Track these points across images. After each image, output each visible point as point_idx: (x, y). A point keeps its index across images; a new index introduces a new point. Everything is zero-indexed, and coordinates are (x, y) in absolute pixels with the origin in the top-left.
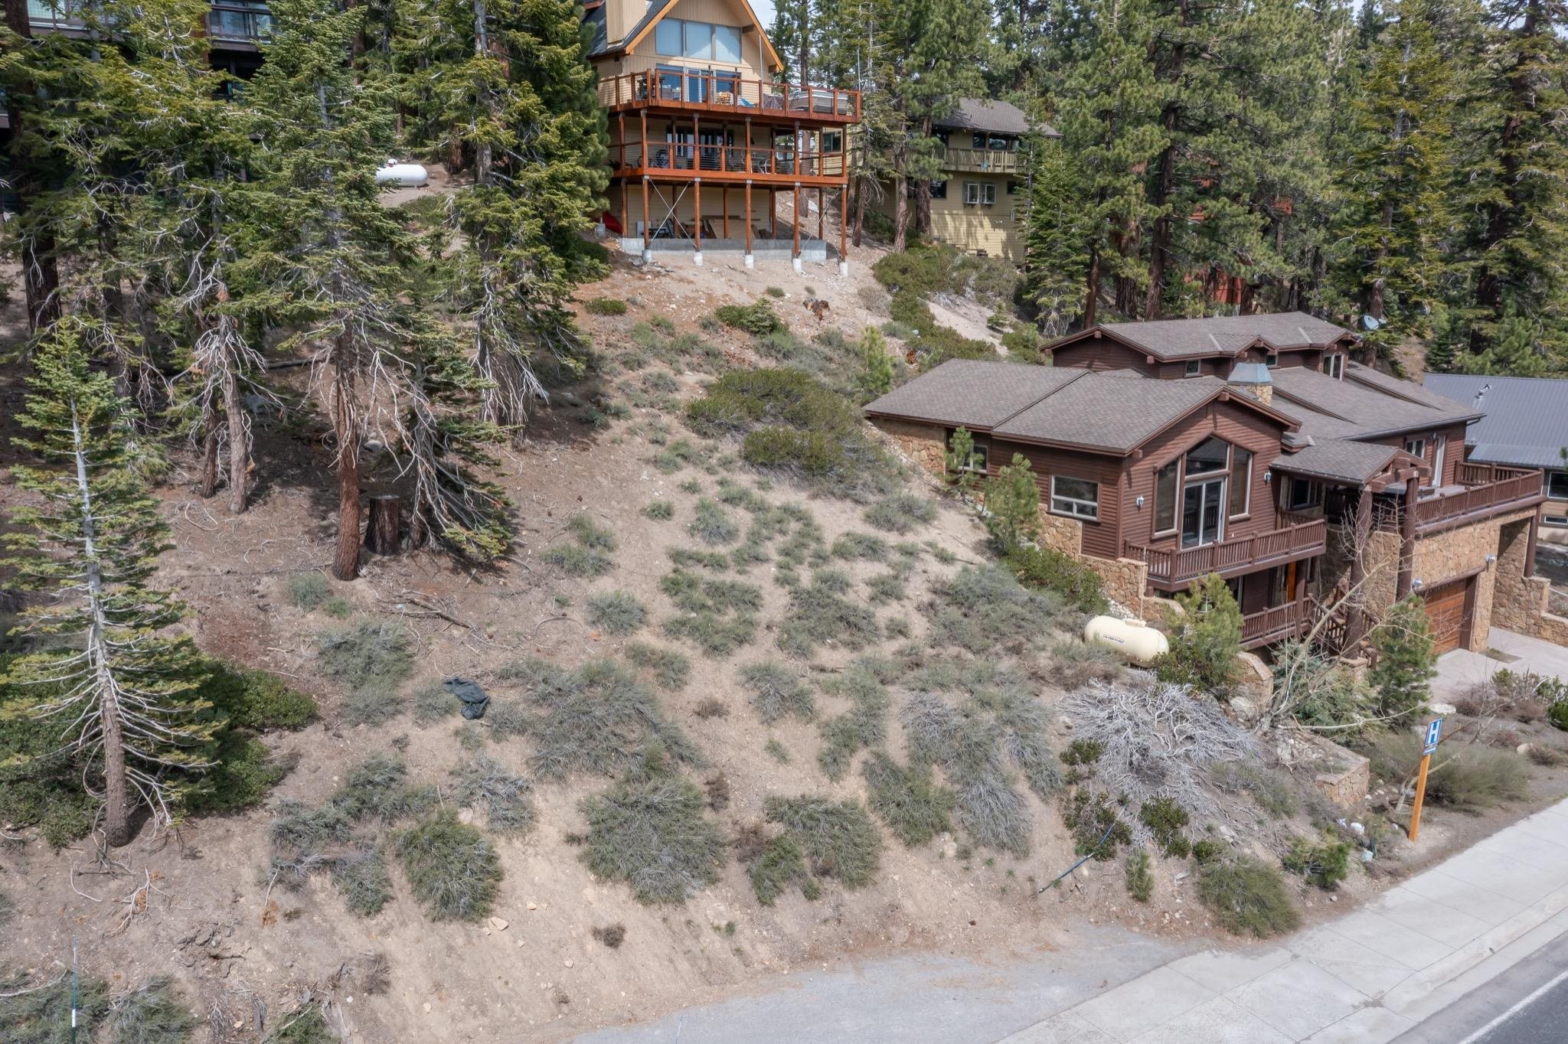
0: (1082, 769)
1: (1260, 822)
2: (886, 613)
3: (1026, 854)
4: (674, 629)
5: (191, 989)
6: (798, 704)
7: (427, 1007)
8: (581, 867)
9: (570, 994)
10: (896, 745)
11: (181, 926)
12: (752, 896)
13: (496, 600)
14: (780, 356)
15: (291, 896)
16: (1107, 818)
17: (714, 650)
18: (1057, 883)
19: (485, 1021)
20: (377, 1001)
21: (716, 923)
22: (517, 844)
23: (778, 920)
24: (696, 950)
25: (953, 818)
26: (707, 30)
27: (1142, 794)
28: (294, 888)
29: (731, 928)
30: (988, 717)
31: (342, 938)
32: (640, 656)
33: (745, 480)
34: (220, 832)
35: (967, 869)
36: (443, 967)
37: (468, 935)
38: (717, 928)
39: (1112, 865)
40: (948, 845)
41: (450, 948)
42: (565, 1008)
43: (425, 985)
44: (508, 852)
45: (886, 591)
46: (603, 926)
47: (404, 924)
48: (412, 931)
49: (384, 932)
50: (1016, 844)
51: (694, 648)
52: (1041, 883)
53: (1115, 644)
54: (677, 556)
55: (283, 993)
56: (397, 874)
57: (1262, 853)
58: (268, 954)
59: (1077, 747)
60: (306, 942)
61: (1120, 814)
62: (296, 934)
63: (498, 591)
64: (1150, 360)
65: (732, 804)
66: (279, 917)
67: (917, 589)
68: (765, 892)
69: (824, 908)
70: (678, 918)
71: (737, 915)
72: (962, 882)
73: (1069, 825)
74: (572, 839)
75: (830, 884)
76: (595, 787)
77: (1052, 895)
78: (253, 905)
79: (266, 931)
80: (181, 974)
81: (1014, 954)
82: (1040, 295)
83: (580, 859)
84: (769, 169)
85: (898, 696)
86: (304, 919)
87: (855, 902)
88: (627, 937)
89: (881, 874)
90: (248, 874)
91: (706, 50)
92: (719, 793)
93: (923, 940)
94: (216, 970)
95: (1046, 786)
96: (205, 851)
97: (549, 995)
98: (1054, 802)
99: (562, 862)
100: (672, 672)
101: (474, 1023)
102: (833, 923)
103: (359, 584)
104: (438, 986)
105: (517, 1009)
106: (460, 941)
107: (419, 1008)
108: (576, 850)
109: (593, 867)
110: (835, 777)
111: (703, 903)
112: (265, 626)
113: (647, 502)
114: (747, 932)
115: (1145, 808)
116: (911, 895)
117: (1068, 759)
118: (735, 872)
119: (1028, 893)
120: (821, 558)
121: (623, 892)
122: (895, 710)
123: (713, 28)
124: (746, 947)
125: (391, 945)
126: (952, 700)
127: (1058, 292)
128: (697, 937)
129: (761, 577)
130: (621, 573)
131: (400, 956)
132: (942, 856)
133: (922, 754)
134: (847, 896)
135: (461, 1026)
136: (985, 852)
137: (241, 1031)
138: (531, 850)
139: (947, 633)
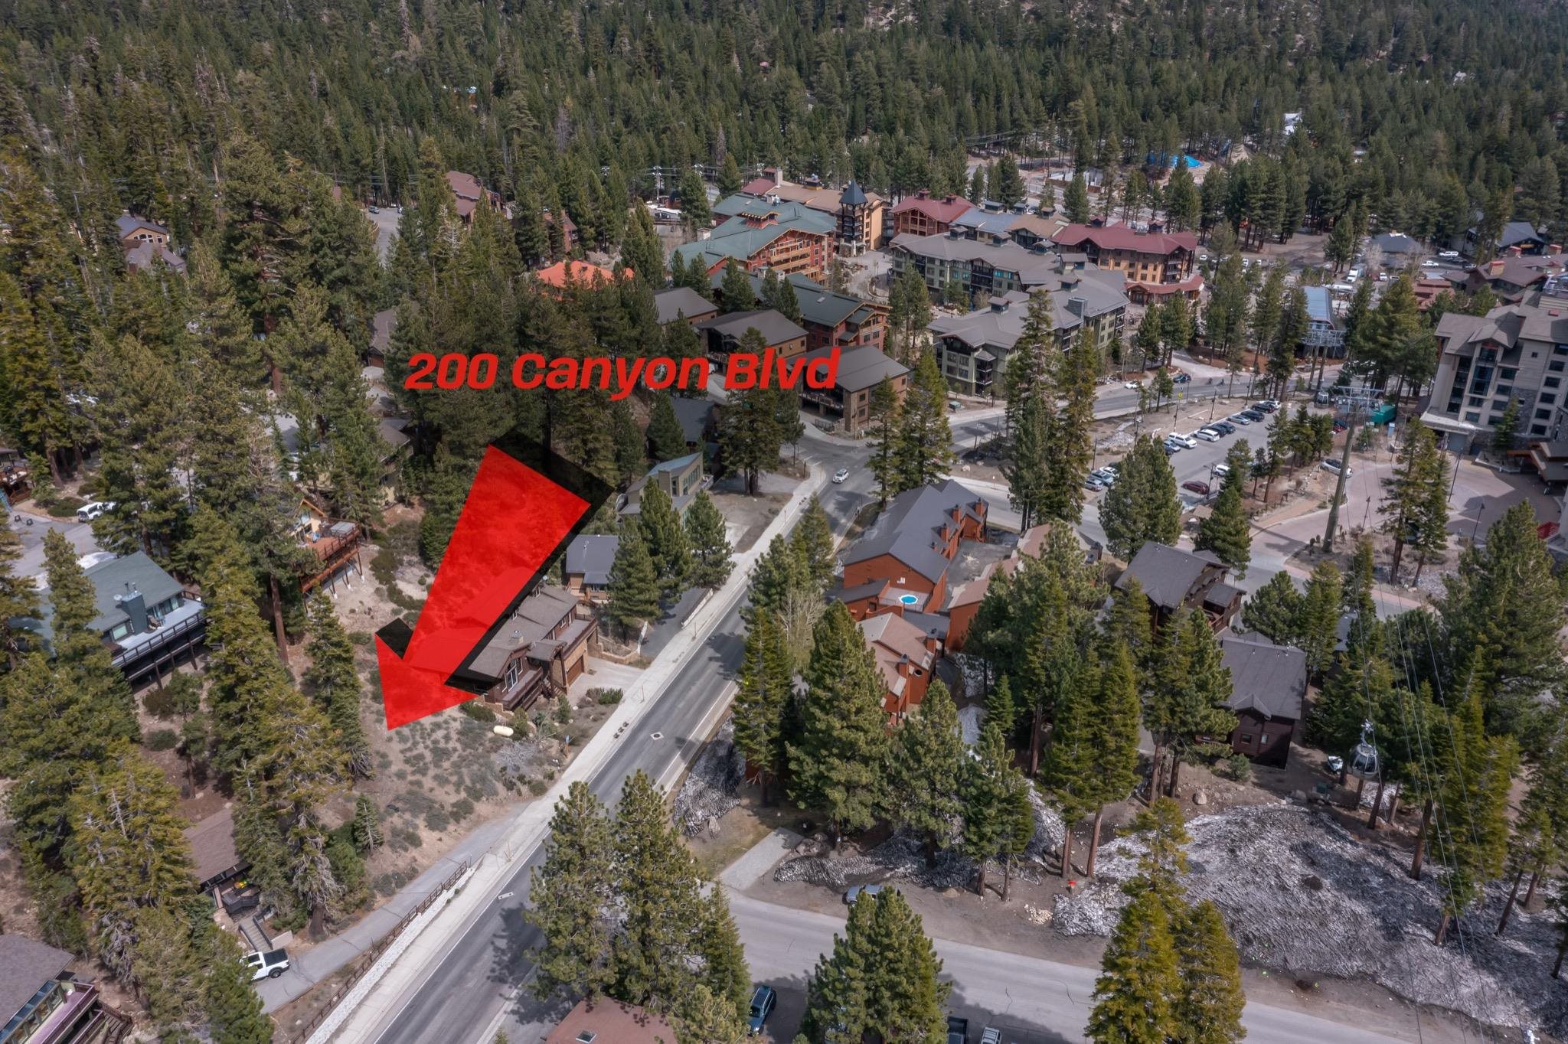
0: (505, 772)
1: (539, 770)
2: (451, 745)
3: (498, 795)
4: (413, 773)
6: (447, 781)
8: (430, 830)
10: (468, 782)
12: (456, 823)
13: (379, 783)
16: (511, 781)
17: (424, 775)
18: (505, 798)
23: (462, 825)
24: (453, 836)
25: (483, 793)
27: (516, 775)
29: (456, 830)
30: (483, 767)
32: (412, 783)
35: (489, 802)
38: (454, 831)
39: (514, 791)
40: (484, 798)
44: (418, 833)
45: (447, 738)
50: (496, 793)
51: (419, 776)
52: (502, 799)
53: (501, 734)
54: (402, 752)
57: (540, 777)
59: (502, 767)
61: (513, 780)
63: (377, 780)
65: (445, 808)
67: (454, 736)
68: (458, 821)
69: (468, 820)
70: (448, 832)
71: (456, 827)
72: (489, 805)
73: (504, 786)
74: (426, 826)
75: (467, 815)
76: (423, 815)
77: (505, 801)
81: (502, 815)
85: (464, 770)
87: (472, 816)
89: (475, 809)
92: (442, 807)
93: (486, 819)
95: (498, 779)
98: (500, 782)
99: (426, 831)
100: (419, 783)
102: (471, 822)
108: (427, 828)
110: (460, 794)
111: (450, 827)
113: (384, 737)
114: (459, 829)
115: (517, 777)
116: (481, 811)
117: (501, 771)
118: (452, 820)
119: (501, 802)
120: (429, 735)
124: (460, 832)
126: (475, 767)
128: (452, 834)
129: (420, 749)
130: (395, 763)
132: (484, 801)
133: (473, 782)
136: (491, 797)
138: (421, 831)
139: (466, 746)
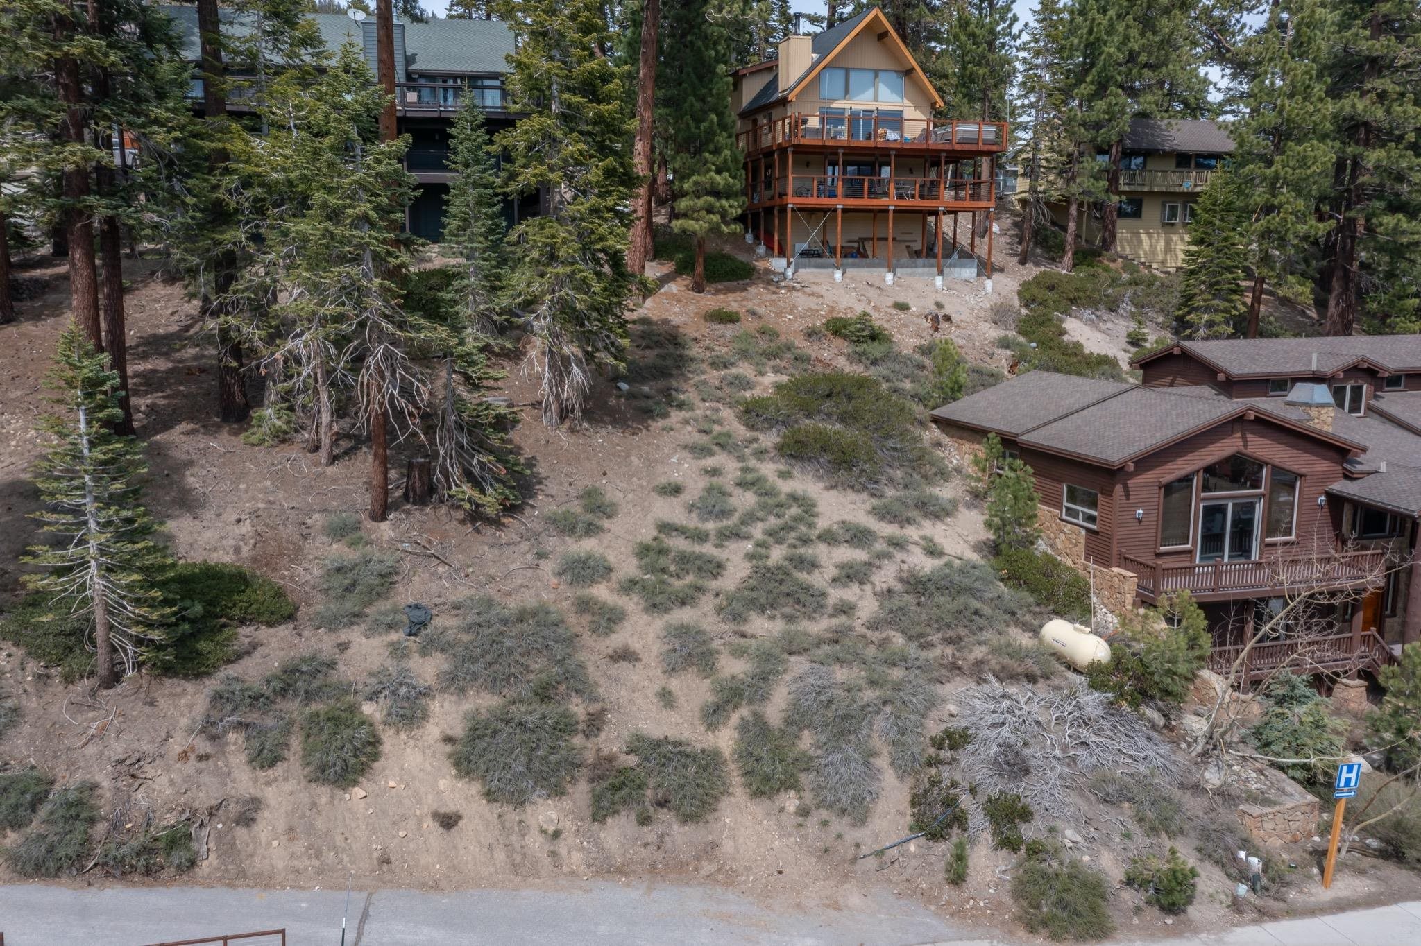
0: (946, 754)
1: (1127, 836)
2: (841, 594)
3: (863, 822)
5: (108, 795)
6: (703, 661)
7: (275, 843)
8: (447, 763)
9: (393, 858)
10: (775, 710)
11: (120, 750)
12: (587, 812)
13: (486, 548)
14: (868, 363)
15: (208, 744)
16: (950, 802)
17: (654, 607)
18: (880, 853)
19: (316, 863)
20: (241, 832)
21: (545, 827)
22: (403, 736)
23: (602, 835)
24: (517, 846)
25: (806, 779)
26: (871, 75)
27: (993, 787)
28: (213, 738)
29: (557, 834)
30: (870, 695)
31: (234, 781)
32: (584, 606)
33: (768, 469)
34: (178, 690)
35: (800, 825)
36: (303, 817)
37: (332, 797)
38: (543, 832)
39: (942, 847)
40: (790, 801)
41: (314, 805)
42: (385, 868)
43: (282, 825)
44: (390, 741)
45: (851, 575)
46: (443, 810)
47: (286, 779)
48: (290, 786)
49: (268, 783)
51: (638, 604)
52: (865, 850)
53: (1058, 647)
54: (664, 527)
55: (171, 810)
56: (296, 742)
58: (172, 782)
59: (948, 734)
60: (205, 778)
61: (965, 801)
62: (200, 772)
63: (491, 540)
64: (1221, 377)
65: (603, 735)
66: (192, 757)
67: (885, 577)
69: (650, 834)
70: (513, 816)
71: (567, 825)
72: (790, 835)
73: (913, 804)
74: (448, 740)
75: (665, 815)
76: (485, 702)
77: (872, 863)
78: (177, 745)
79: (179, 765)
80: (106, 784)
81: (798, 905)
82: (1189, 313)
83: (449, 756)
84: (913, 196)
86: (211, 762)
87: (681, 835)
88: (460, 823)
89: (716, 815)
90: (184, 722)
91: (870, 93)
92: (595, 723)
93: (727, 877)
94: (130, 785)
95: (904, 765)
96: (161, 702)
97: (376, 855)
98: (910, 781)
99: (434, 755)
100: (611, 619)
101: (307, 862)
102: (652, 849)
103: (385, 526)
104: (291, 830)
105: (346, 859)
106: (324, 800)
107: (269, 844)
108: (448, 748)
109: (457, 764)
110: (712, 727)
111: (541, 809)
112: (299, 550)
113: (663, 480)
114: (570, 840)
115: (990, 800)
116: (734, 837)
117: (938, 744)
118: (581, 791)
119: (850, 857)
120: (805, 541)
121: (475, 788)
122: (788, 677)
123: (876, 73)
124: (563, 851)
125: (270, 794)
126: (844, 675)
127: (1207, 309)
128: (523, 836)
129: (734, 552)
130: (607, 538)
131: (273, 802)
132: (782, 810)
133: (797, 719)
134: (676, 827)
135: (296, 863)
136: (824, 814)
137: (129, 830)
138: (412, 743)
139: (891, 618)
